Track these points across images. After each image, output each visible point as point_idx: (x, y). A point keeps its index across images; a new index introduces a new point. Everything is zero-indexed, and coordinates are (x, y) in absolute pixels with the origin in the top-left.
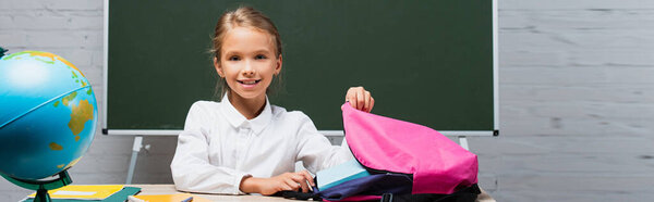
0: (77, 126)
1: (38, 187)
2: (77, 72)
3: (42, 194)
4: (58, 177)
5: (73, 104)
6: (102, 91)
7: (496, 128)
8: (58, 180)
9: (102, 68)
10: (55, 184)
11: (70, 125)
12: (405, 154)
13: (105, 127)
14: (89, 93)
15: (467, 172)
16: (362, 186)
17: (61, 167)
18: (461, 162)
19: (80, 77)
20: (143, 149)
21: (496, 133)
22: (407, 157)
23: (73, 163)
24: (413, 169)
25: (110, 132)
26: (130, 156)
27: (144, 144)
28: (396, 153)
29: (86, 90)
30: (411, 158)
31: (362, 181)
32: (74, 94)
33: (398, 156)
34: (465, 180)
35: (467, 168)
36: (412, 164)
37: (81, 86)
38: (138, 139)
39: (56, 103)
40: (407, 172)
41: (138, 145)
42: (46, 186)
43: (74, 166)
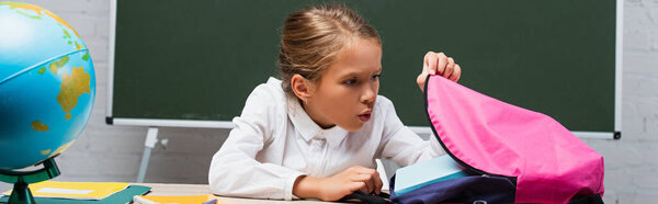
0: (68, 101)
1: (16, 179)
2: (70, 31)
3: (21, 189)
4: (42, 166)
5: (63, 73)
6: (107, 69)
7: (617, 129)
8: (42, 170)
9: (107, 39)
10: (37, 176)
11: (59, 99)
12: (509, 151)
13: (110, 115)
14: (85, 58)
15: (588, 178)
16: (450, 190)
17: (47, 153)
18: (582, 165)
19: (74, 38)
20: (158, 144)
21: (617, 136)
22: (511, 155)
23: (62, 150)
24: (517, 171)
25: (116, 121)
26: (141, 154)
27: (160, 137)
28: (497, 149)
29: (82, 54)
30: (516, 156)
31: (450, 185)
32: (65, 59)
33: (498, 152)
34: (586, 189)
35: (590, 173)
36: (515, 165)
37: (75, 48)
38: (153, 130)
39: (42, 70)
40: (510, 174)
41: (151, 139)
42: (26, 179)
43: (64, 154)
